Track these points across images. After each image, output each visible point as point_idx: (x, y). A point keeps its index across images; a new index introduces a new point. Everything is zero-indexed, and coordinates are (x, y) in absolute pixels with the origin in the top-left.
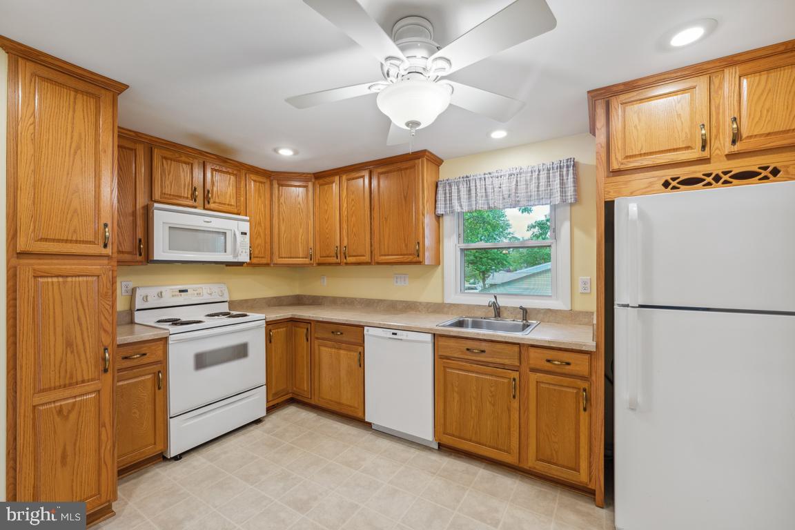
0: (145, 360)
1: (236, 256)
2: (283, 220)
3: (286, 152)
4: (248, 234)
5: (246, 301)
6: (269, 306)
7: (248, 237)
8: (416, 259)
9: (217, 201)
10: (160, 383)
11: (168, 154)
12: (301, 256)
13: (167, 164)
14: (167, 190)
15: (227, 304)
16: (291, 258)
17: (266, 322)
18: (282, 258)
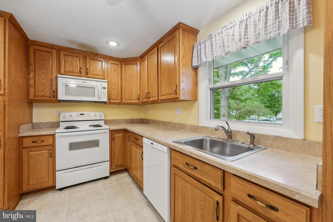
0: (43, 144)
1: (99, 99)
2: (127, 82)
3: (113, 44)
4: (107, 88)
5: (114, 120)
6: (126, 123)
7: (106, 89)
8: (175, 96)
9: (92, 73)
10: (52, 155)
11: (67, 53)
12: (134, 99)
13: (67, 58)
14: (67, 69)
15: (103, 121)
16: (130, 100)
17: (110, 130)
18: (126, 100)
